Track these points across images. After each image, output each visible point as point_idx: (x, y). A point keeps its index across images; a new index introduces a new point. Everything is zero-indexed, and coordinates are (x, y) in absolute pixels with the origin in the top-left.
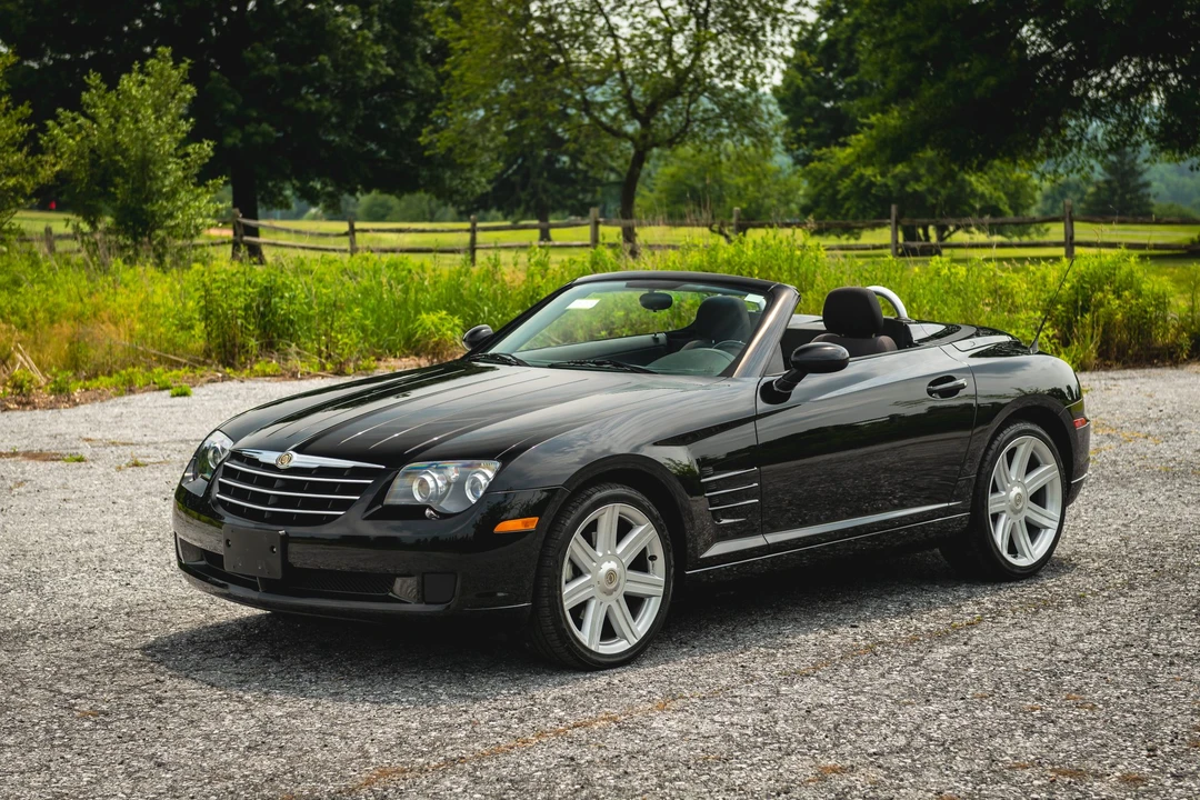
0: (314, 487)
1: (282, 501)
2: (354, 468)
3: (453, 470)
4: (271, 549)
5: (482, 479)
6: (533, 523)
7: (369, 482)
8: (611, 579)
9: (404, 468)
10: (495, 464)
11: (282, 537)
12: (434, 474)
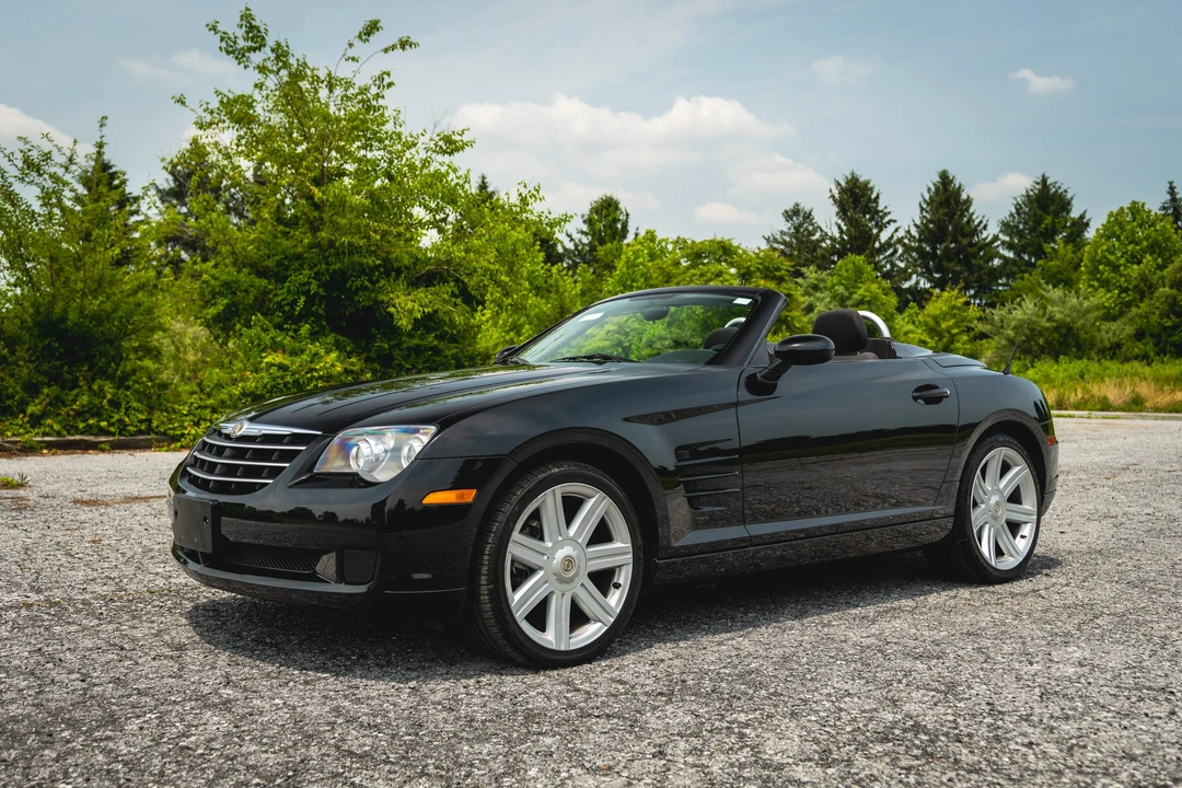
0: (258, 455)
1: (230, 470)
2: (294, 434)
3: (391, 437)
4: (205, 519)
5: (417, 446)
6: (469, 495)
7: (304, 448)
8: (568, 566)
9: (340, 435)
10: (433, 429)
11: (213, 506)
12: (371, 441)
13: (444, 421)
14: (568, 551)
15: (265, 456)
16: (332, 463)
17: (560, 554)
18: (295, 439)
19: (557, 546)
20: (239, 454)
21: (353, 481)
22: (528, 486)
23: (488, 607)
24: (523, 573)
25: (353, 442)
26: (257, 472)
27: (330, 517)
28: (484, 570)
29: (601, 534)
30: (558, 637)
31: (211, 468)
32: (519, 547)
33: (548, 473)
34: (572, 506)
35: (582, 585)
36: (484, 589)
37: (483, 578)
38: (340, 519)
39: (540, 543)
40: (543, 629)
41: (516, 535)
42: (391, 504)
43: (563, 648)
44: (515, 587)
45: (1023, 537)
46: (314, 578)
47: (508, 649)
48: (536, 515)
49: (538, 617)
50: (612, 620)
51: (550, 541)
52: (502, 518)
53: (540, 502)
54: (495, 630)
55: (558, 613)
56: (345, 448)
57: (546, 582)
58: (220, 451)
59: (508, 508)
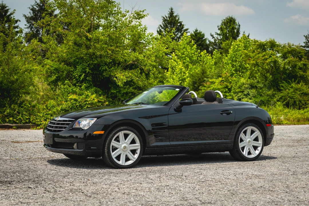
0: (62, 124)
1: (56, 127)
3: (88, 120)
4: (51, 137)
5: (93, 122)
6: (102, 132)
7: (71, 123)
8: (125, 148)
9: (78, 120)
10: (96, 119)
11: (53, 135)
12: (84, 121)
13: (98, 118)
14: (125, 145)
15: (64, 124)
16: (76, 126)
17: (123, 146)
18: (69, 121)
19: (122, 144)
20: (58, 124)
21: (80, 129)
22: (116, 131)
23: (107, 155)
24: (114, 149)
25: (80, 121)
26: (62, 128)
27: (77, 137)
28: (106, 147)
29: (133, 142)
30: (122, 162)
31: (52, 127)
32: (114, 143)
33: (120, 128)
34: (126, 136)
35: (128, 152)
36: (106, 151)
37: (106, 149)
38: (79, 137)
39: (119, 143)
40: (119, 161)
41: (113, 141)
42: (88, 134)
43: (123, 165)
44: (113, 152)
45: (258, 150)
46: (73, 148)
47: (111, 164)
48: (118, 137)
49: (118, 158)
50: (135, 160)
52: (110, 137)
53: (118, 134)
54: (108, 160)
55: (123, 158)
56: (79, 123)
57: (120, 151)
58: (54, 123)
59: (111, 135)
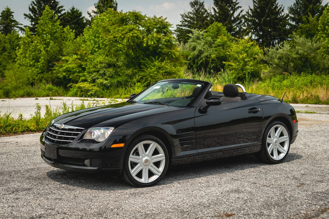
0: (68, 134)
1: (60, 138)
3: (102, 130)
4: (55, 150)
5: (109, 133)
6: (122, 145)
7: (80, 133)
8: (147, 162)
9: (89, 129)
10: (113, 128)
11: (57, 147)
12: (98, 131)
13: (116, 126)
14: (146, 158)
15: (70, 134)
16: (87, 137)
17: (144, 159)
18: (77, 130)
20: (63, 133)
21: (93, 141)
25: (92, 131)
26: (68, 139)
30: (145, 180)
31: (55, 137)
34: (146, 147)
39: (138, 157)
42: (103, 147)
43: (146, 182)
49: (140, 175)
51: (141, 156)
55: (145, 174)
56: (91, 133)
57: (141, 166)
58: (57, 132)
